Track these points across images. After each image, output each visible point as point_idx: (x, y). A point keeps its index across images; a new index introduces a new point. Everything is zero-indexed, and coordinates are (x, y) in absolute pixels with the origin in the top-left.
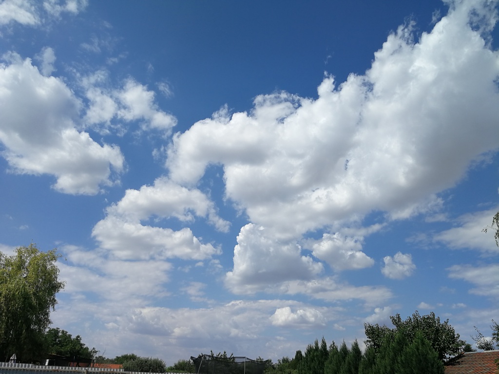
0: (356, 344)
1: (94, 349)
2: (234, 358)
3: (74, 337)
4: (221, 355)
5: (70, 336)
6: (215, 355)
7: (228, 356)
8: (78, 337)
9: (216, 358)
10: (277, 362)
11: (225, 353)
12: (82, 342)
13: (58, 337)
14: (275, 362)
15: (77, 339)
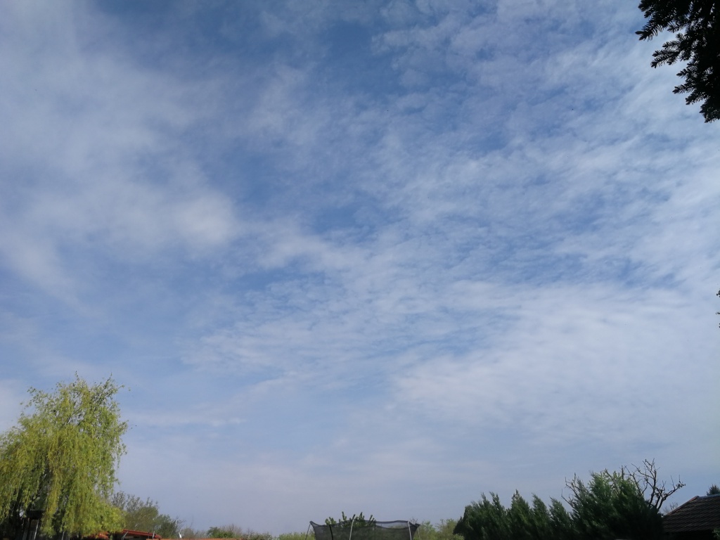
4: (356, 519)
7: (367, 518)
9: (349, 522)
11: (361, 514)
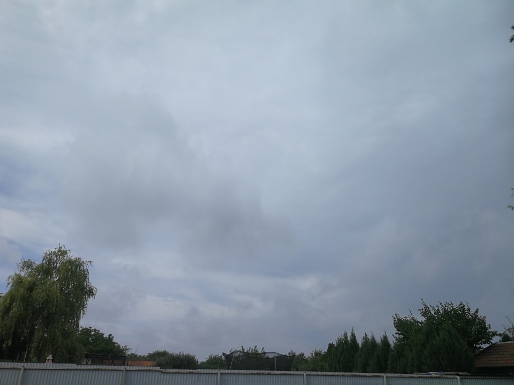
0: (385, 338)
1: (126, 346)
2: (265, 353)
3: (106, 335)
4: (252, 350)
5: (102, 334)
6: (245, 351)
7: (259, 351)
8: (110, 335)
9: (247, 353)
10: (310, 356)
11: (256, 347)
12: (114, 340)
13: (91, 336)
14: (307, 355)
15: (109, 337)
